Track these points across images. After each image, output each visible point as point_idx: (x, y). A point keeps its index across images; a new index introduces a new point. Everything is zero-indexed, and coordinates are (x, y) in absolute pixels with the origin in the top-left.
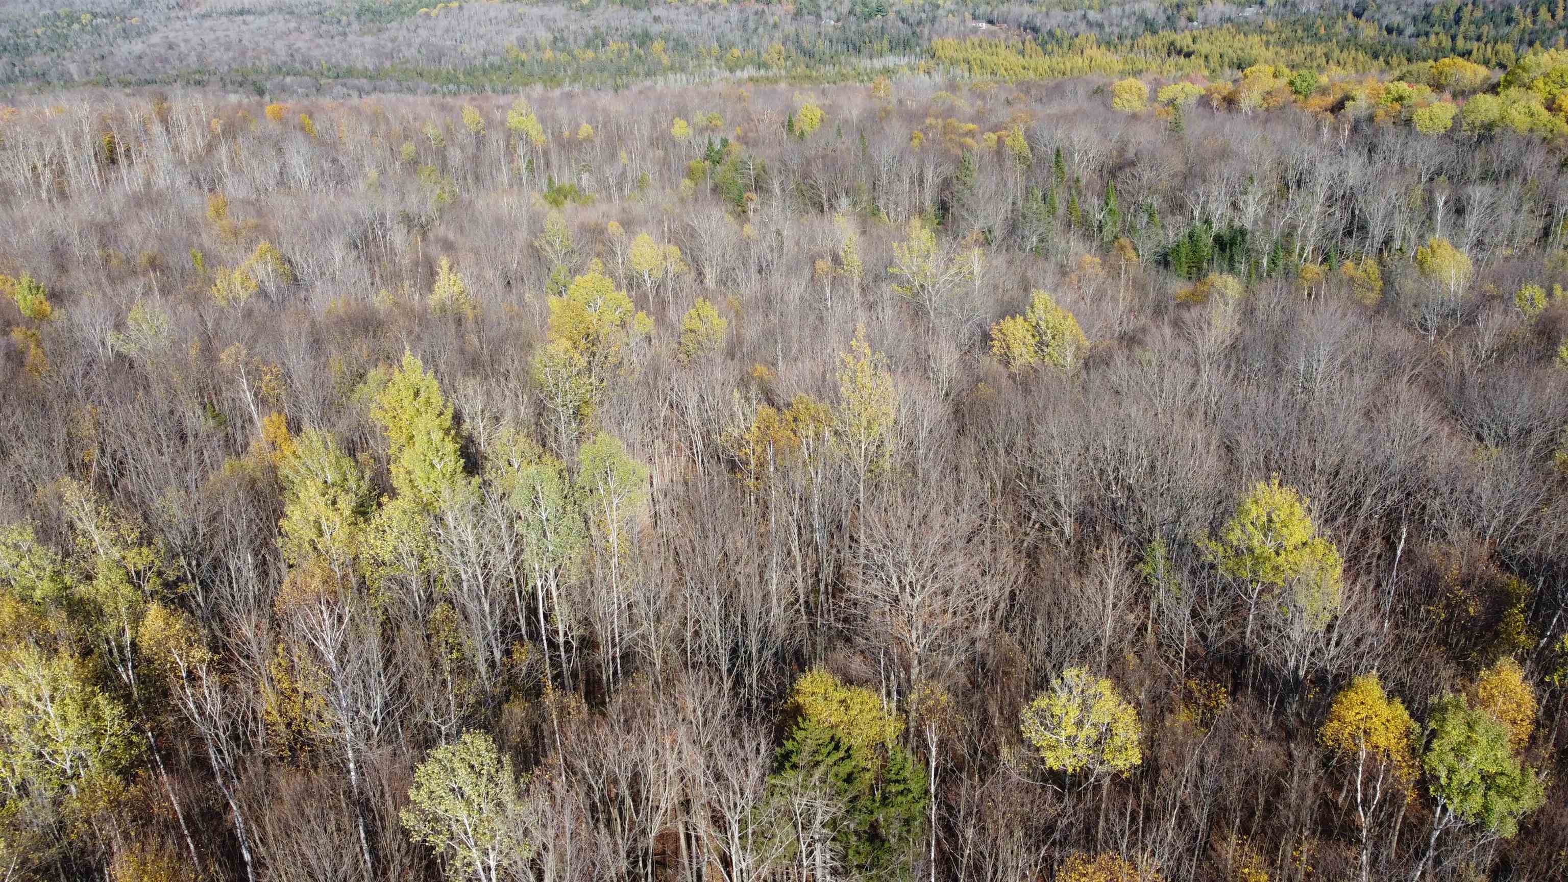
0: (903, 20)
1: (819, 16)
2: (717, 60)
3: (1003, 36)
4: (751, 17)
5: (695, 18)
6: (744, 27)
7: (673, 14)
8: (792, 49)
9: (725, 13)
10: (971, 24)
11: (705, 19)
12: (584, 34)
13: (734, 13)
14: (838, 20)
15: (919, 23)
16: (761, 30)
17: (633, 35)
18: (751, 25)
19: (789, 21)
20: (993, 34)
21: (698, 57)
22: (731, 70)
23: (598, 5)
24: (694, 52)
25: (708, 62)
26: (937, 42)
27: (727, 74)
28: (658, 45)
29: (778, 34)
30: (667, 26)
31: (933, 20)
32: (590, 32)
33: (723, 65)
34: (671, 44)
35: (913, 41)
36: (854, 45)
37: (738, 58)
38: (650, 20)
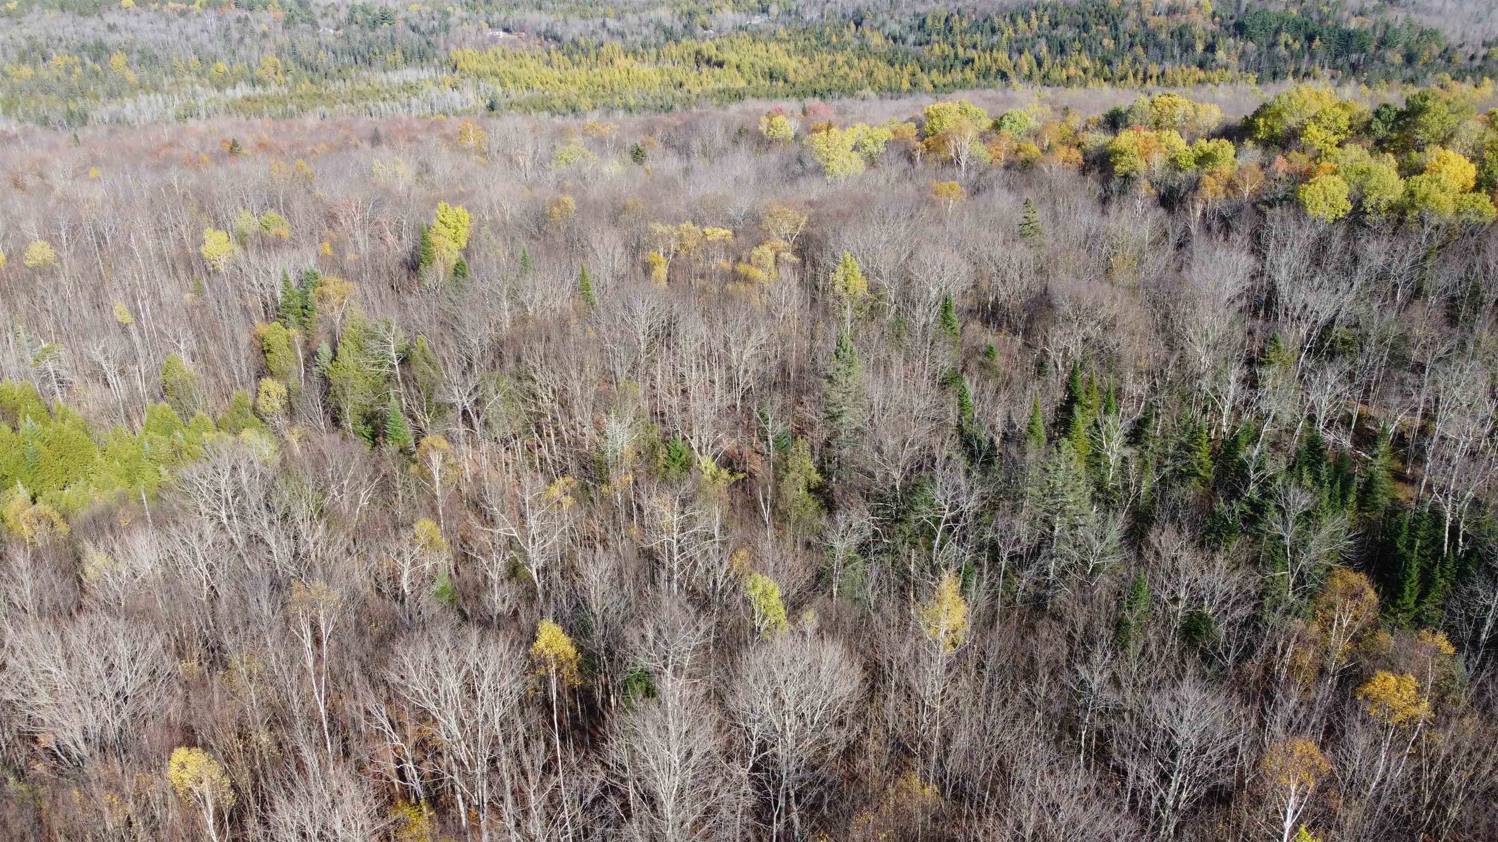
0: (414, 29)
1: (315, 25)
2: (198, 75)
3: (524, 45)
4: (233, 25)
5: (162, 25)
6: (226, 37)
7: (133, 22)
8: (290, 62)
9: (199, 20)
10: (489, 33)
11: (175, 28)
12: (17, 46)
13: (211, 19)
14: (337, 29)
15: (433, 31)
16: (247, 40)
17: (83, 46)
18: (235, 35)
19: (280, 29)
20: (514, 43)
21: (173, 73)
22: (219, 88)
23: (31, 10)
24: (167, 66)
25: (187, 78)
26: (455, 53)
27: (214, 93)
28: (118, 60)
29: (269, 45)
30: (127, 36)
31: (447, 28)
32: (24, 44)
33: (207, 82)
34: (136, 57)
35: (429, 51)
36: (363, 57)
37: (225, 74)
38: (102, 27)
